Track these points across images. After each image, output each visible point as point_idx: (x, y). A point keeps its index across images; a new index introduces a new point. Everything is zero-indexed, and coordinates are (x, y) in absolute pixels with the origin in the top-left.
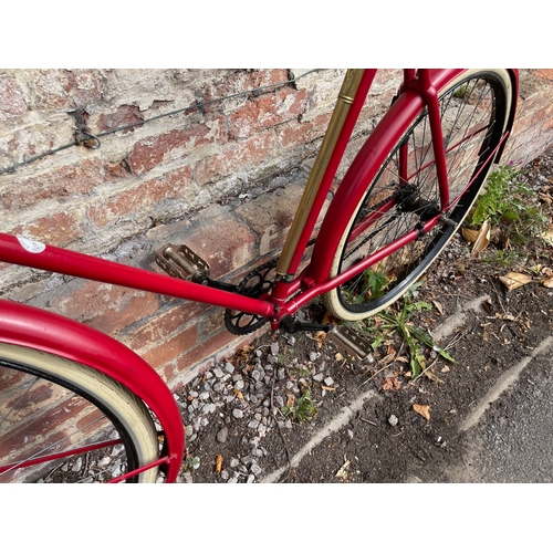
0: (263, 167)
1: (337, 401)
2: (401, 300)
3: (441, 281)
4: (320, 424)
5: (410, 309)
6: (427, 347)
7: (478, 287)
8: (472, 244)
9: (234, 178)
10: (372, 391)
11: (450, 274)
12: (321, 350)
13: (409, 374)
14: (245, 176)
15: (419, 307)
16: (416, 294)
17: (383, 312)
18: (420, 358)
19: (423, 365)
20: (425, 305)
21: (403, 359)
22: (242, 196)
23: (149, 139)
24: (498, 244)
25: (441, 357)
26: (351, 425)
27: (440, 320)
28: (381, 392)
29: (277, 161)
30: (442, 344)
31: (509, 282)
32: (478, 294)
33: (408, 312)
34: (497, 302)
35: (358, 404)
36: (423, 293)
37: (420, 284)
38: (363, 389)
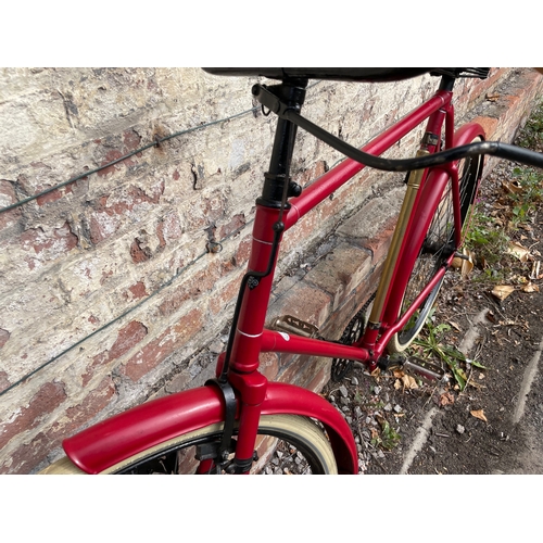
0: (310, 239)
1: (410, 424)
2: (425, 326)
3: (448, 303)
4: (405, 447)
5: (435, 331)
6: (460, 361)
7: (478, 303)
8: (460, 268)
9: (294, 253)
10: (434, 409)
11: (453, 297)
12: (380, 383)
13: (457, 387)
14: (300, 249)
15: (441, 330)
16: (434, 319)
17: (416, 339)
18: (460, 371)
19: (464, 376)
20: (445, 326)
22: (302, 266)
24: (479, 265)
25: (475, 367)
26: (429, 442)
27: (462, 337)
28: (441, 408)
29: (319, 232)
30: (471, 356)
31: (499, 294)
32: (480, 309)
33: (435, 336)
34: (496, 313)
35: (428, 423)
36: (439, 317)
37: (434, 310)
38: (427, 409)
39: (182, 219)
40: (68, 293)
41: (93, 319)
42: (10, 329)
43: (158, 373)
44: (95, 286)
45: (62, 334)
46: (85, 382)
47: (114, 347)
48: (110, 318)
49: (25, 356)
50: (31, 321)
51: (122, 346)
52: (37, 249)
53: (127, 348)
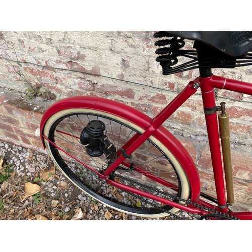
40: (149, 67)
41: (151, 82)
42: (130, 65)
44: (158, 71)
45: (142, 79)
46: (139, 99)
47: (153, 97)
48: (157, 87)
49: (130, 76)
50: (136, 67)
51: (156, 100)
52: (147, 46)
53: (157, 102)
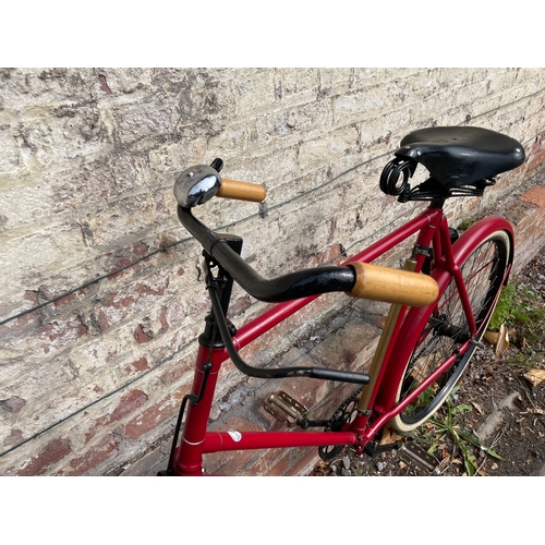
0: (325, 312)
2: (445, 404)
3: (475, 382)
5: (454, 412)
6: (475, 447)
7: (508, 385)
8: (495, 345)
9: (305, 325)
11: (482, 376)
12: (386, 460)
14: (312, 322)
15: (462, 410)
16: (456, 397)
17: (432, 417)
18: (472, 458)
19: (475, 464)
20: (466, 407)
21: (457, 461)
22: (312, 338)
23: (253, 314)
24: (516, 343)
25: (489, 456)
27: (482, 420)
29: (334, 306)
30: (488, 443)
31: (532, 379)
32: (509, 392)
33: (453, 416)
34: (526, 398)
36: (462, 395)
37: (458, 388)
39: (185, 305)
40: (77, 370)
41: (97, 389)
42: (26, 398)
43: (157, 433)
44: (101, 362)
45: (70, 401)
46: (88, 440)
47: (115, 411)
48: (113, 388)
49: (37, 419)
50: (44, 392)
51: (123, 410)
52: (52, 338)
53: (128, 412)
